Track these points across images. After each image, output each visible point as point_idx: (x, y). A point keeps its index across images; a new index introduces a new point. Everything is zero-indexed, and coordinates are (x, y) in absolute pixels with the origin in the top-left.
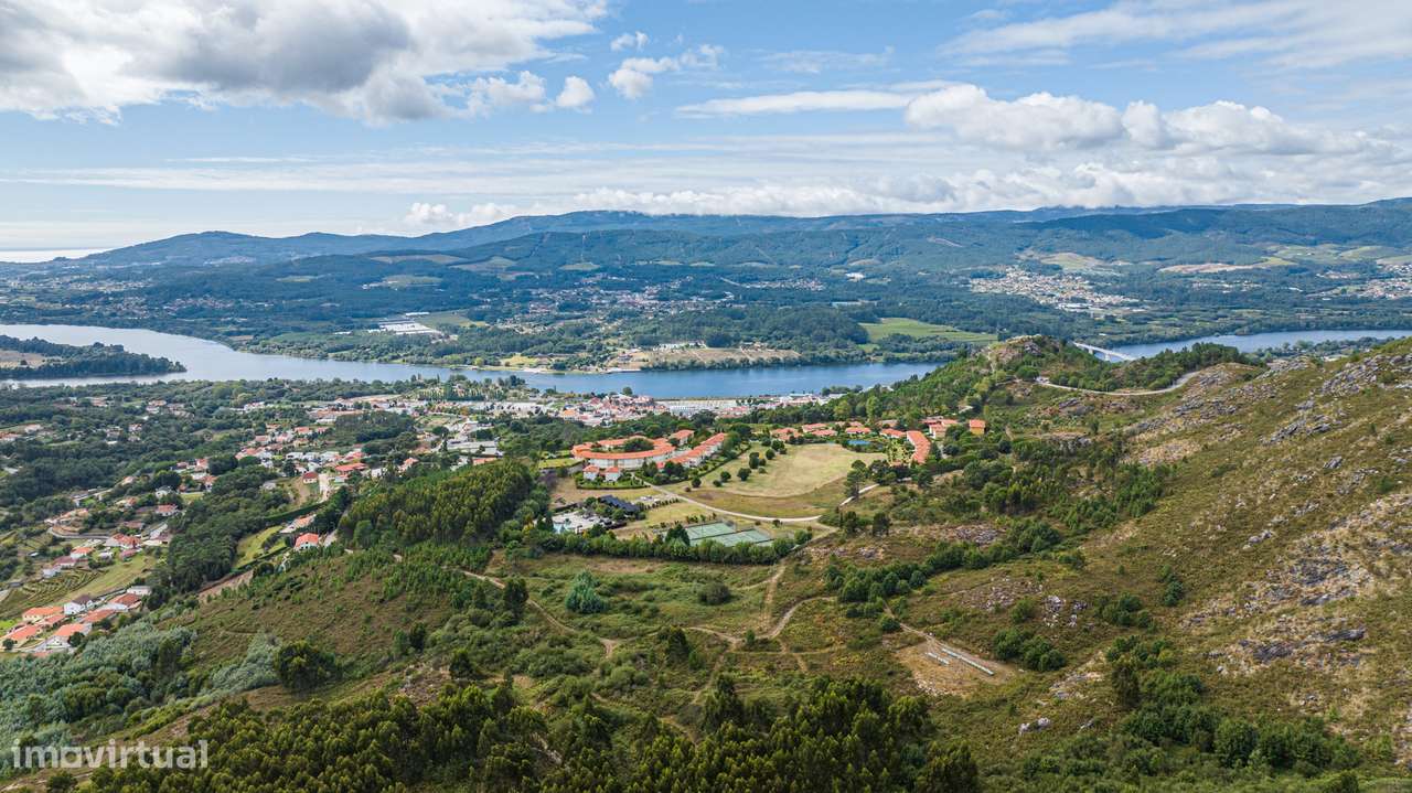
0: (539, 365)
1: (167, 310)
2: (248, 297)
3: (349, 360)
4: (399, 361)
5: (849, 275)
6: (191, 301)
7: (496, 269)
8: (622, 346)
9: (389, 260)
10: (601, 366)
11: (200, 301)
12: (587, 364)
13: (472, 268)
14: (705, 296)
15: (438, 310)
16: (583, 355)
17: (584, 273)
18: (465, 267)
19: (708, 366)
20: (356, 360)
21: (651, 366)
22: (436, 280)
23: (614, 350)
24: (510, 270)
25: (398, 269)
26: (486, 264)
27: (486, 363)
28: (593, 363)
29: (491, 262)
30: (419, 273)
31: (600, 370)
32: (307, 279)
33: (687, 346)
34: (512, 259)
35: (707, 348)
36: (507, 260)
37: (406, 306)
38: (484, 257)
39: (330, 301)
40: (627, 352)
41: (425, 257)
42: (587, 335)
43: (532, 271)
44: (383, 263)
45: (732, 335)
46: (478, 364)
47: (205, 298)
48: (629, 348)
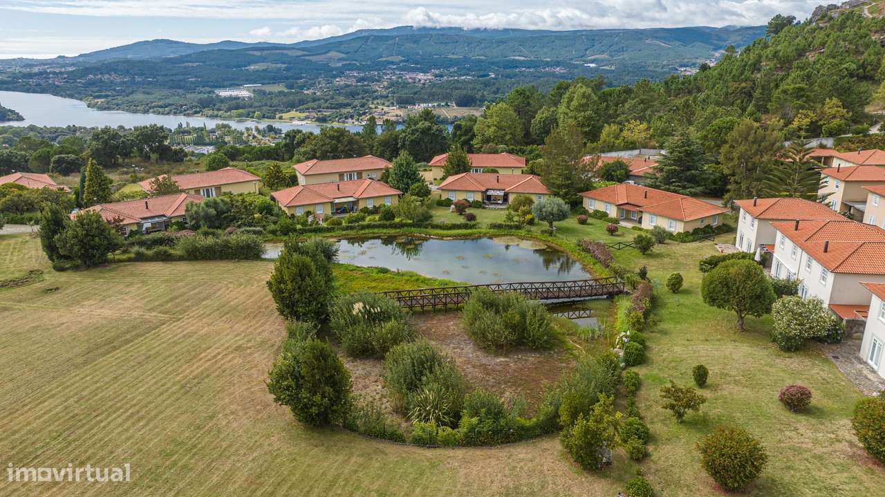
0: (307, 118)
1: (79, 83)
2: (142, 74)
3: (163, 114)
4: (200, 115)
5: (586, 65)
6: (99, 76)
7: (330, 59)
8: (383, 104)
9: (258, 53)
10: (358, 120)
11: (106, 76)
12: (346, 118)
13: (314, 58)
14: (473, 76)
15: (269, 83)
16: (344, 111)
17: (393, 63)
18: (307, 58)
19: (450, 121)
20: (168, 114)
21: (401, 120)
22: (284, 66)
23: (376, 108)
24: (340, 60)
25: (263, 59)
26: (324, 56)
27: (264, 117)
28: (352, 117)
29: (328, 54)
30: (276, 62)
31: (356, 123)
32: (195, 65)
33: (439, 105)
34: (343, 53)
35: (455, 107)
36: (339, 54)
37: (247, 80)
38: (323, 51)
39: (196, 77)
40: (386, 109)
41: (285, 52)
42: (360, 97)
43: (356, 61)
44: (253, 55)
45: (478, 97)
46: (257, 117)
47: (110, 75)
48: (388, 106)
